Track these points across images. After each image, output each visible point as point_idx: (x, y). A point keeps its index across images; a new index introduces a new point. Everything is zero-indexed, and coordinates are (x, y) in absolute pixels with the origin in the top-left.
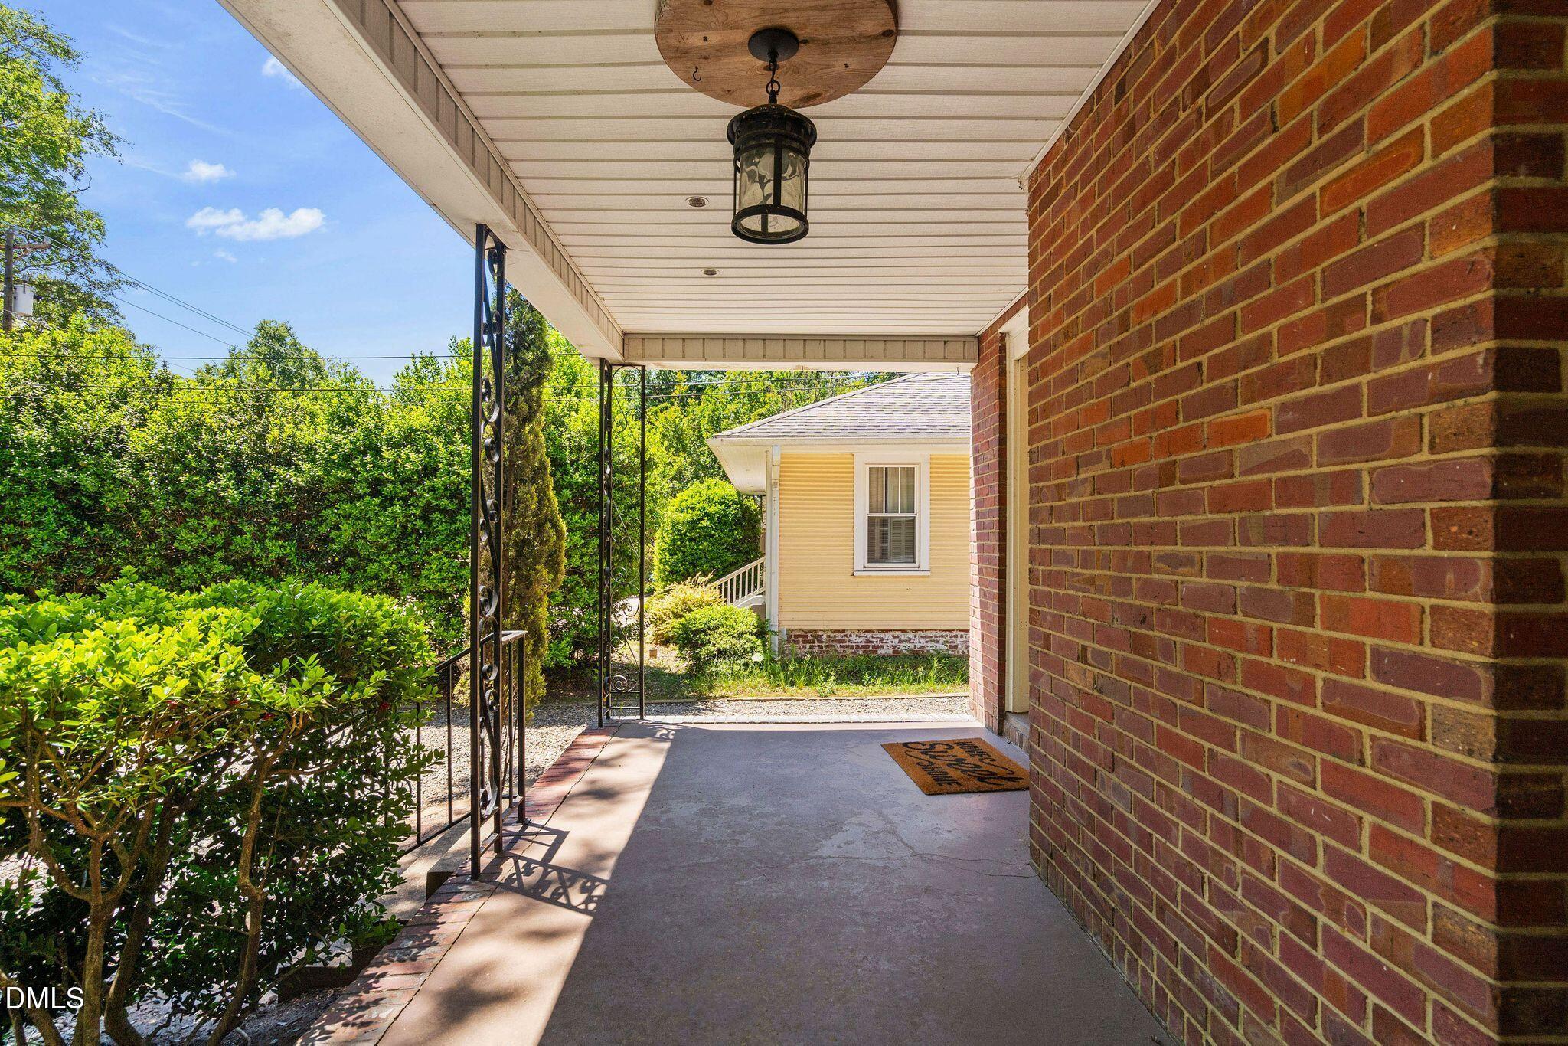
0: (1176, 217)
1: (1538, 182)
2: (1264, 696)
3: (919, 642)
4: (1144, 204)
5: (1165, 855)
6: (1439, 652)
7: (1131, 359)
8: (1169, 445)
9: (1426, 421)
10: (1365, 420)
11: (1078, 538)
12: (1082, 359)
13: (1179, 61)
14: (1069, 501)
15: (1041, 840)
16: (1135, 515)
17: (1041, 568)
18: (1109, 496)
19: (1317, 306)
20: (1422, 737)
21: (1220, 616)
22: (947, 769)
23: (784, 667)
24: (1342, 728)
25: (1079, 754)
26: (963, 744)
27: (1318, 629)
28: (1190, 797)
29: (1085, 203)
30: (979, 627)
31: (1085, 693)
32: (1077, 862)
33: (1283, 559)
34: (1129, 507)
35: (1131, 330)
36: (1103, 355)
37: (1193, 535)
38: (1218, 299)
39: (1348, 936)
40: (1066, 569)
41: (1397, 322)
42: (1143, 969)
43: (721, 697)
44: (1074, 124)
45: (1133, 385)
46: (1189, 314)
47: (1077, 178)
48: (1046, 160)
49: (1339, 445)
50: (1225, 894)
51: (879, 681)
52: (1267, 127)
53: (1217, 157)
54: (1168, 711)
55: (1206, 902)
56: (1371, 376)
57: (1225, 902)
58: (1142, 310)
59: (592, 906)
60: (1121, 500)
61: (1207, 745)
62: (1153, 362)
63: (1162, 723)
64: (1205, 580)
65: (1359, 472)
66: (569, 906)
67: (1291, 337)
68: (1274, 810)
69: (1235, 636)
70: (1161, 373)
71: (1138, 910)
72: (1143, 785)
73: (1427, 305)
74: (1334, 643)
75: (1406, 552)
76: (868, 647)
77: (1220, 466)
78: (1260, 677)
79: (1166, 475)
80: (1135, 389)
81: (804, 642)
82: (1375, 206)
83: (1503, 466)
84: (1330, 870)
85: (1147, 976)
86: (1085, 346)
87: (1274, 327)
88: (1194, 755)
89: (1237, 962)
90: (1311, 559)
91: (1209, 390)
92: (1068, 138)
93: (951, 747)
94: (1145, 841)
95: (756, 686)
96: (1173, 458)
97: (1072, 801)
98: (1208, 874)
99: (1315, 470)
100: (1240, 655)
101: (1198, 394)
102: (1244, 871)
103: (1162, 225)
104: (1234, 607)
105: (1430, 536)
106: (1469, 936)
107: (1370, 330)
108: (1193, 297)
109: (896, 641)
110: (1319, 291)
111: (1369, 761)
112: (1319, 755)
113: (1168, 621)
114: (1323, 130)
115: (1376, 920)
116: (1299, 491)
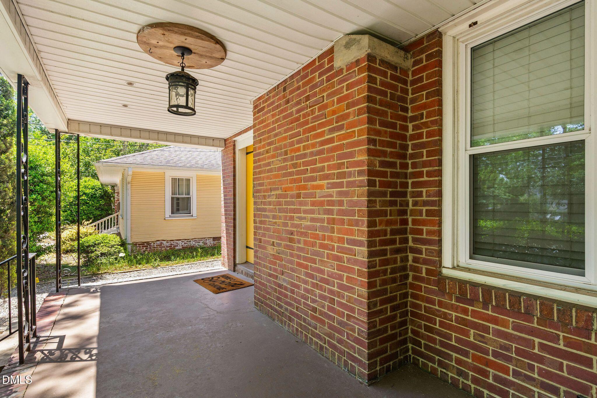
0: (301, 130)
1: (373, 147)
2: (324, 250)
3: (193, 243)
4: (292, 123)
5: (298, 294)
6: (358, 238)
7: (288, 164)
8: (299, 188)
9: (356, 191)
10: (345, 189)
11: (271, 211)
12: (272, 160)
13: (301, 90)
14: (268, 200)
15: (259, 300)
16: (289, 205)
17: (258, 219)
18: (281, 200)
19: (335, 162)
20: (355, 256)
21: (313, 232)
22: (220, 285)
23: (135, 257)
24: (340, 256)
25: (272, 272)
26: (223, 276)
27: (335, 234)
28: (305, 278)
29: (273, 116)
30: (225, 237)
31: (273, 255)
32: (271, 303)
33: (328, 218)
34: (287, 203)
35: (288, 156)
36: (280, 161)
37: (305, 212)
38: (312, 154)
39: (341, 301)
40: (267, 220)
41: (351, 169)
42: (292, 325)
43: (105, 273)
44: (270, 92)
45: (289, 170)
46: (304, 156)
47: (271, 108)
48: (260, 98)
49: (340, 194)
50: (314, 299)
51: (178, 258)
52: (324, 117)
53: (312, 118)
54: (299, 257)
55: (309, 303)
56: (346, 180)
57: (314, 301)
58: (292, 151)
60: (285, 201)
61: (309, 264)
62: (295, 166)
63: (297, 260)
64: (309, 223)
65: (344, 200)
67: (330, 167)
68: (326, 277)
69: (316, 237)
70: (297, 169)
71: (291, 311)
72: (292, 277)
73: (356, 167)
74: (338, 237)
75: (353, 218)
76: (172, 246)
77: (313, 195)
78: (322, 246)
79: (298, 196)
80: (289, 172)
81: (142, 247)
82: (347, 143)
83: (369, 201)
84: (338, 287)
85: (293, 326)
86: (273, 156)
87: (326, 164)
88: (306, 267)
89: (317, 315)
90: (334, 219)
91: (310, 176)
92: (268, 95)
93: (219, 278)
94: (292, 292)
95: (121, 267)
96: (300, 192)
97: (270, 286)
98: (310, 296)
99: (335, 199)
100: (318, 241)
101: (307, 176)
102: (319, 293)
103: (297, 130)
104: (316, 230)
105: (357, 215)
106: (363, 294)
107: (346, 170)
108: (306, 152)
109: (183, 243)
110: (335, 158)
111: (345, 262)
112: (336, 262)
113: (299, 234)
114: (336, 122)
115: (347, 296)
116: (331, 203)
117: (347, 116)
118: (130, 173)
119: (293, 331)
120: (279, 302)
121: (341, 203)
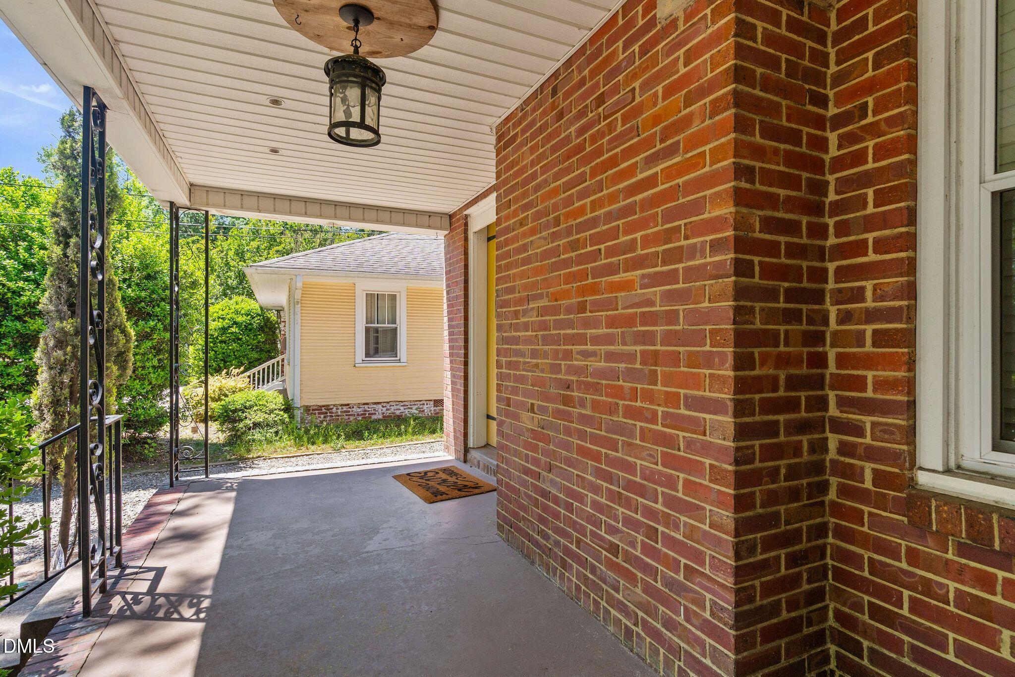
0: (587, 169)
1: (748, 186)
2: (633, 422)
3: (400, 409)
4: (569, 158)
5: (581, 513)
6: (712, 394)
7: (561, 243)
8: (583, 291)
9: (707, 288)
10: (681, 285)
11: (528, 341)
12: (531, 239)
13: (588, 85)
14: (523, 320)
15: (505, 519)
16: (563, 329)
17: (504, 359)
18: (548, 318)
19: (659, 228)
20: (705, 435)
21: (611, 382)
22: (439, 487)
23: (307, 431)
24: (670, 434)
25: (529, 466)
26: (444, 470)
27: (659, 387)
28: (594, 480)
29: (533, 149)
30: (451, 397)
31: (532, 430)
32: (528, 527)
33: (643, 352)
34: (559, 325)
35: (561, 226)
36: (545, 239)
37: (596, 340)
38: (609, 218)
39: (673, 534)
40: (521, 360)
41: (695, 240)
42: (568, 577)
43: (259, 457)
44: (527, 102)
45: (562, 257)
46: (594, 223)
47: (528, 134)
48: (508, 119)
49: (669, 297)
50: (614, 526)
51: (375, 436)
52: (635, 133)
53: (610, 142)
54: (582, 435)
55: (603, 533)
56: (683, 265)
57: (612, 530)
58: (568, 216)
59: (202, 615)
60: (555, 320)
61: (604, 451)
62: (574, 246)
63: (579, 442)
64: (603, 364)
65: (677, 311)
66: (182, 619)
67: (647, 241)
68: (638, 479)
69: (618, 393)
70: (579, 252)
71: (565, 547)
72: (568, 477)
73: (707, 234)
74: (667, 393)
75: (698, 349)
76: (365, 414)
77: (611, 304)
78: (632, 413)
79: (582, 308)
80: (564, 259)
81: (319, 413)
82: (686, 183)
83: (738, 310)
84: (665, 504)
85: (570, 580)
86: (533, 232)
87: (638, 235)
88: (597, 457)
89: (619, 561)
90: (656, 352)
91: (605, 264)
92: (522, 110)
93: (437, 473)
94: (569, 507)
95: (285, 447)
96: (585, 298)
97: (525, 493)
98: (604, 518)
99: (658, 308)
100: (621, 402)
101: (599, 265)
102: (623, 513)
103: (579, 172)
104: (618, 378)
105: (708, 341)
106: (724, 521)
107: (683, 243)
108: (597, 213)
109: (384, 409)
110: (660, 220)
111: (682, 449)
112: (660, 449)
113: (583, 387)
114: (662, 141)
115: (685, 523)
116: (650, 319)
117: (687, 121)
118: (299, 285)
119: (569, 589)
120: (543, 527)
121: (671, 317)
